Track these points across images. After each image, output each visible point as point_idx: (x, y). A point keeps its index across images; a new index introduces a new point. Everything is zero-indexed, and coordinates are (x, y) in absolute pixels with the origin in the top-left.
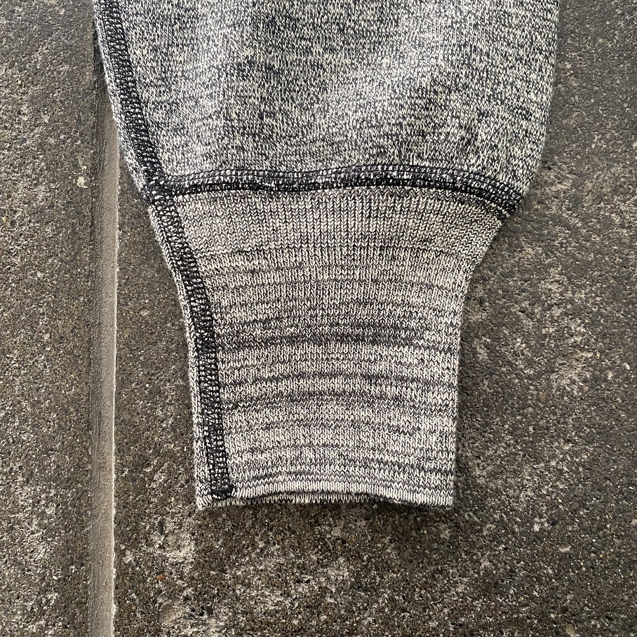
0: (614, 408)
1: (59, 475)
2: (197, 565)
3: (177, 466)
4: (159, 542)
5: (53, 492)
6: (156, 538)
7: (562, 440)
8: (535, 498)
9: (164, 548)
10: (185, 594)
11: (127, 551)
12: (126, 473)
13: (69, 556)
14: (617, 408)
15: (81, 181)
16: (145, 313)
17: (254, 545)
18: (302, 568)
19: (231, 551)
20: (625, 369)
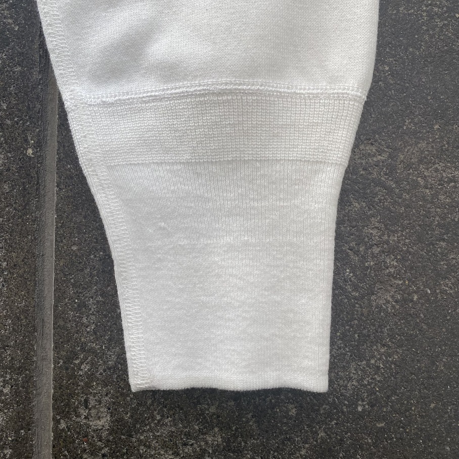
0: (418, 321)
1: (13, 364)
2: (112, 431)
3: (97, 359)
4: (85, 414)
5: (8, 376)
6: (83, 411)
7: (380, 345)
8: (359, 387)
9: (89, 419)
10: (103, 452)
11: (61, 420)
12: (61, 364)
13: (20, 423)
14: (420, 321)
15: (30, 151)
16: (75, 248)
17: (153, 418)
18: (188, 435)
19: (136, 421)
20: (427, 293)
